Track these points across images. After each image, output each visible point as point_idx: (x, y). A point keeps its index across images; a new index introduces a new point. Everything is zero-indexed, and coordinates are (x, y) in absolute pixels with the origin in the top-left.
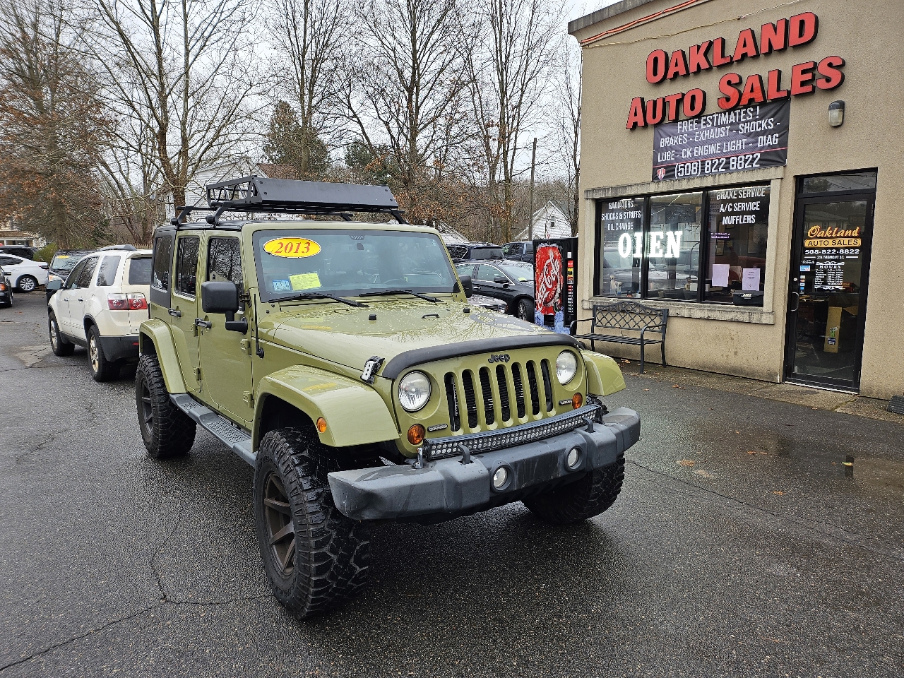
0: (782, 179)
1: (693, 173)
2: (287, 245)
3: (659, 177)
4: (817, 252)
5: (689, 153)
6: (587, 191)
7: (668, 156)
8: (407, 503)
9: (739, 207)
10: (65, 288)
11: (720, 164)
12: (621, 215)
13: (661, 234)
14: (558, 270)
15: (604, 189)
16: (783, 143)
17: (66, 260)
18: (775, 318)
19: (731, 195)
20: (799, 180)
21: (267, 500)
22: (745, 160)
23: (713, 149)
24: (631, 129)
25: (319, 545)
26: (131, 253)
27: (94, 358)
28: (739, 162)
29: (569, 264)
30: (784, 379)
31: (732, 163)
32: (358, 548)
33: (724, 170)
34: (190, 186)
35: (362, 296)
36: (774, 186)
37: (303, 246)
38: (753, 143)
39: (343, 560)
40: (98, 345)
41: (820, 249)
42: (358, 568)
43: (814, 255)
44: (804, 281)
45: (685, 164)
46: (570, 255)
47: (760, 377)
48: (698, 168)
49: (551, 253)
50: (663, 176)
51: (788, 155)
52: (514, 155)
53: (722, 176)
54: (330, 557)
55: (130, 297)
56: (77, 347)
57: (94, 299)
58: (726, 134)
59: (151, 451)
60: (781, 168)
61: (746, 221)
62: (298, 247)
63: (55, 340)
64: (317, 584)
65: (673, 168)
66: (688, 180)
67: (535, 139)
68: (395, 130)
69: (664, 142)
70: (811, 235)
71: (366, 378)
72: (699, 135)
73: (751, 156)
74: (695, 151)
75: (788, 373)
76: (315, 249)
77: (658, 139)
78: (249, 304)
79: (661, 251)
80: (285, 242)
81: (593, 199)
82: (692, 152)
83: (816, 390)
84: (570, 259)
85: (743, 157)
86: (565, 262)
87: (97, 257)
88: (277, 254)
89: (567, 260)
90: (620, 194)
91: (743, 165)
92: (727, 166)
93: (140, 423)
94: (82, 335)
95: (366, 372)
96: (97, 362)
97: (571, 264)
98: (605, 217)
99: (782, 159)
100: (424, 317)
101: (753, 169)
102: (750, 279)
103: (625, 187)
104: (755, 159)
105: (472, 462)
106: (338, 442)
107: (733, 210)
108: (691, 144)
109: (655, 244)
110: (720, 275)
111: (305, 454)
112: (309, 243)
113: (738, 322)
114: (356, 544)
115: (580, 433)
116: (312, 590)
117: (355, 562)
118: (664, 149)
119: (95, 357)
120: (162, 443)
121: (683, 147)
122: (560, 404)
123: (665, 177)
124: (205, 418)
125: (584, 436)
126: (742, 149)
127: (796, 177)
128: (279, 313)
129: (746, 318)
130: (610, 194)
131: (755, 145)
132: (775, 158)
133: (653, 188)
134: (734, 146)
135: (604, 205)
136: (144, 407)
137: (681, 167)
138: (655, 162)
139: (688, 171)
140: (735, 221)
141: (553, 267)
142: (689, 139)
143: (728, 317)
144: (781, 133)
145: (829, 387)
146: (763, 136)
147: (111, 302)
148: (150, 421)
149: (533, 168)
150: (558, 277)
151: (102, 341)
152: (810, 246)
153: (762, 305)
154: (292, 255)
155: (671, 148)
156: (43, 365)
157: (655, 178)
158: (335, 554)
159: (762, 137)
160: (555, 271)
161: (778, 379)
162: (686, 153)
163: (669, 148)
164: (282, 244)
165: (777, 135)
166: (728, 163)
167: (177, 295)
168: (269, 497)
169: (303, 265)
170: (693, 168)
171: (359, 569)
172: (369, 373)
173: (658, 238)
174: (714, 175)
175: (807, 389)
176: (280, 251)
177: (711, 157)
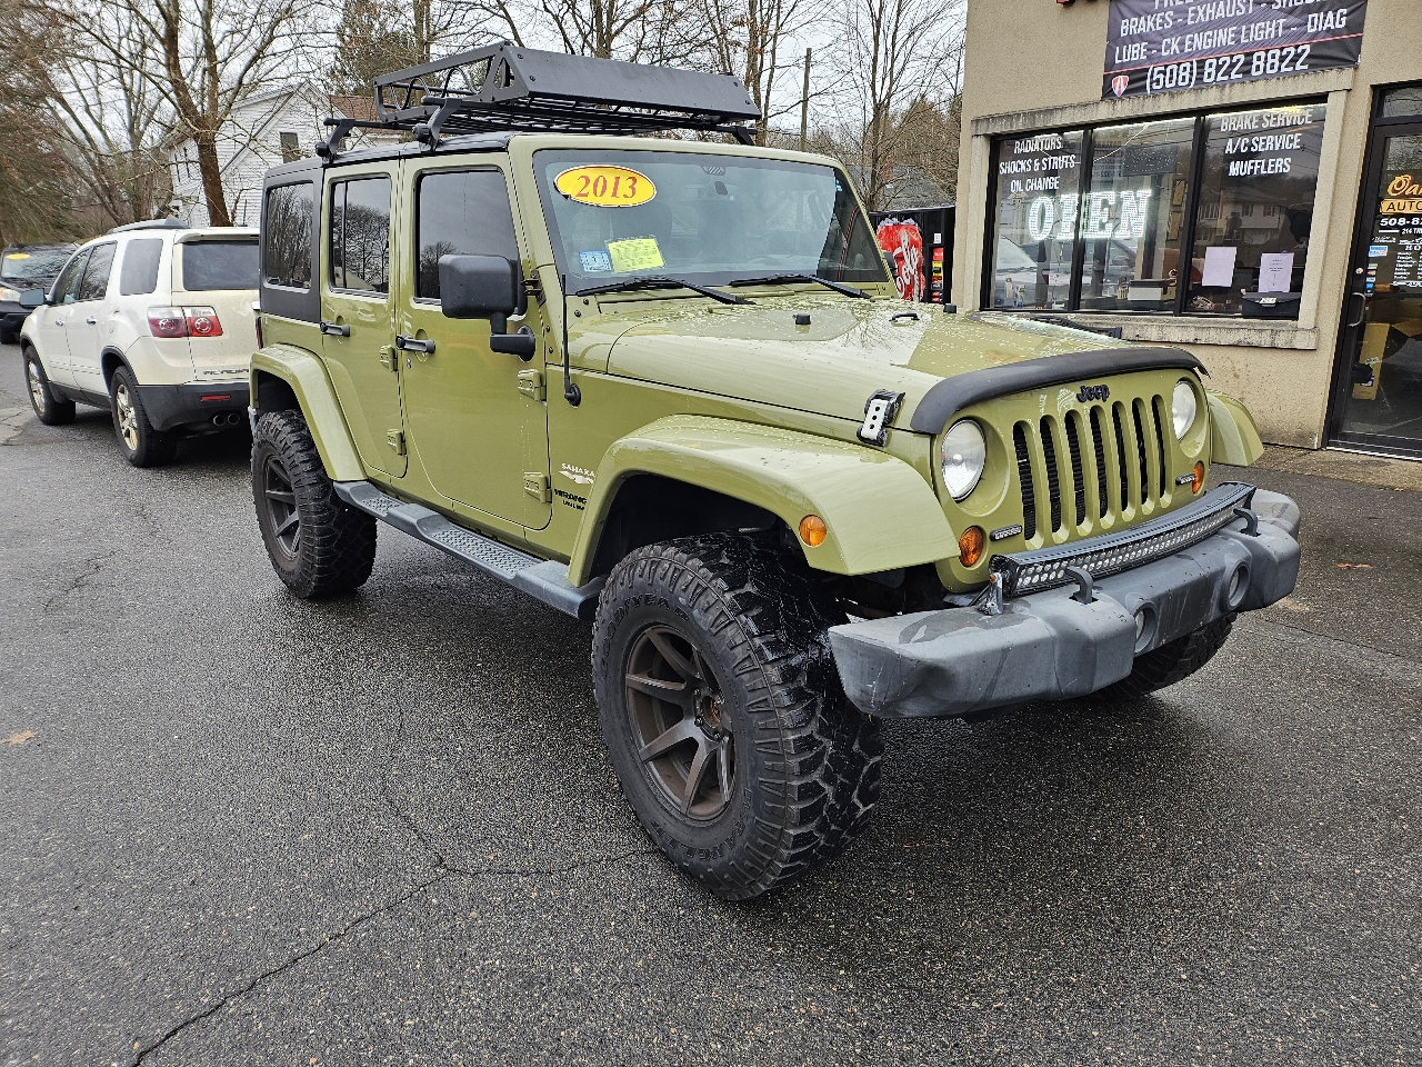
0: (1349, 90)
1: (1180, 84)
2: (597, 180)
3: (1116, 91)
4: (1402, 221)
5: (1175, 47)
6: (977, 121)
7: (1135, 53)
8: (992, 686)
9: (1262, 143)
10: (51, 304)
11: (1232, 66)
12: (1037, 164)
13: (1111, 195)
14: (915, 264)
15: (1008, 116)
16: (1356, 25)
17: (23, 263)
18: (1318, 340)
19: (1247, 122)
20: (1381, 92)
21: (632, 678)
22: (1281, 57)
23: (1224, 37)
24: (1065, 4)
25: (806, 768)
26: (181, 234)
27: (125, 424)
28: (1270, 61)
29: (936, 254)
30: (1325, 443)
31: (1255, 63)
32: (865, 769)
33: (1240, 76)
34: (227, 130)
35: (735, 284)
36: (1334, 105)
37: (625, 184)
38: (1299, 25)
39: (843, 795)
40: (136, 401)
41: (1409, 217)
42: (861, 806)
43: (1397, 227)
44: (1374, 273)
45: (1166, 66)
46: (938, 238)
47: (1283, 439)
48: (1191, 74)
49: (904, 237)
50: (1123, 89)
51: (1363, 47)
52: (770, 81)
53: (1237, 87)
54: (824, 790)
55: (188, 313)
56: (81, 407)
57: (121, 319)
58: (1247, 10)
59: (295, 589)
60: (1348, 72)
61: (1273, 169)
62: (617, 183)
63: (40, 398)
64: (799, 840)
65: (1143, 75)
66: (1172, 95)
67: (809, 50)
68: (572, 33)
69: (1128, 27)
70: (1394, 191)
71: (873, 434)
72: (1196, 12)
73: (1293, 50)
74: (1188, 43)
75: (1333, 430)
76: (645, 191)
77: (1115, 20)
78: (539, 300)
79: (1110, 226)
80: (593, 174)
81: (985, 135)
82: (1182, 43)
83: (1386, 461)
84: (938, 246)
85: (1278, 52)
86: (928, 250)
87: (115, 243)
88: (581, 199)
89: (932, 248)
90: (1040, 125)
91: (1276, 66)
92: (1246, 68)
93: (264, 538)
94: (99, 385)
95: (869, 421)
96: (133, 433)
97: (939, 254)
98: (1006, 168)
99: (1350, 53)
100: (894, 319)
101: (1295, 74)
102: (1274, 273)
103: (1050, 111)
104: (1300, 55)
105: (1094, 600)
106: (855, 564)
107: (1249, 149)
108: (1180, 30)
109: (1097, 214)
110: (1218, 266)
111: (749, 588)
112: (634, 180)
113: (1251, 346)
114: (865, 762)
115: (1237, 538)
116: (785, 852)
117: (859, 797)
118: (1128, 40)
119: (129, 422)
120: (320, 571)
121: (1162, 34)
122: (1178, 483)
123: (1126, 92)
124: (426, 525)
125: (1246, 543)
126: (1276, 36)
127: (1374, 87)
128: (597, 317)
129: (1265, 340)
130: (1019, 126)
131: (1303, 29)
132: (1338, 53)
133: (1104, 112)
134: (1262, 32)
135: (1005, 146)
136: (273, 506)
137: (1159, 72)
138: (1109, 65)
139: (1171, 79)
140: (1252, 171)
141: (907, 261)
142: (1175, 20)
143: (1232, 338)
144: (1352, 8)
145: (1407, 454)
146: (1318, 12)
147: (154, 323)
148: (288, 533)
149: (805, 101)
150: (916, 277)
151: (142, 395)
152: (1391, 211)
153: (1296, 318)
154: (607, 200)
155: (1141, 37)
156: (24, 438)
157: (1108, 93)
158: (829, 784)
159: (1316, 15)
160: (909, 268)
161: (1316, 442)
162: (1168, 47)
163: (1138, 39)
164: (588, 181)
165: (1345, 11)
166: (1248, 63)
167: (333, 295)
168: (635, 673)
169: (629, 222)
170: (1182, 74)
171: (863, 810)
172: (878, 423)
173: (1105, 203)
174: (1221, 86)
175: (1365, 458)
176: (584, 192)
177: (1216, 51)
